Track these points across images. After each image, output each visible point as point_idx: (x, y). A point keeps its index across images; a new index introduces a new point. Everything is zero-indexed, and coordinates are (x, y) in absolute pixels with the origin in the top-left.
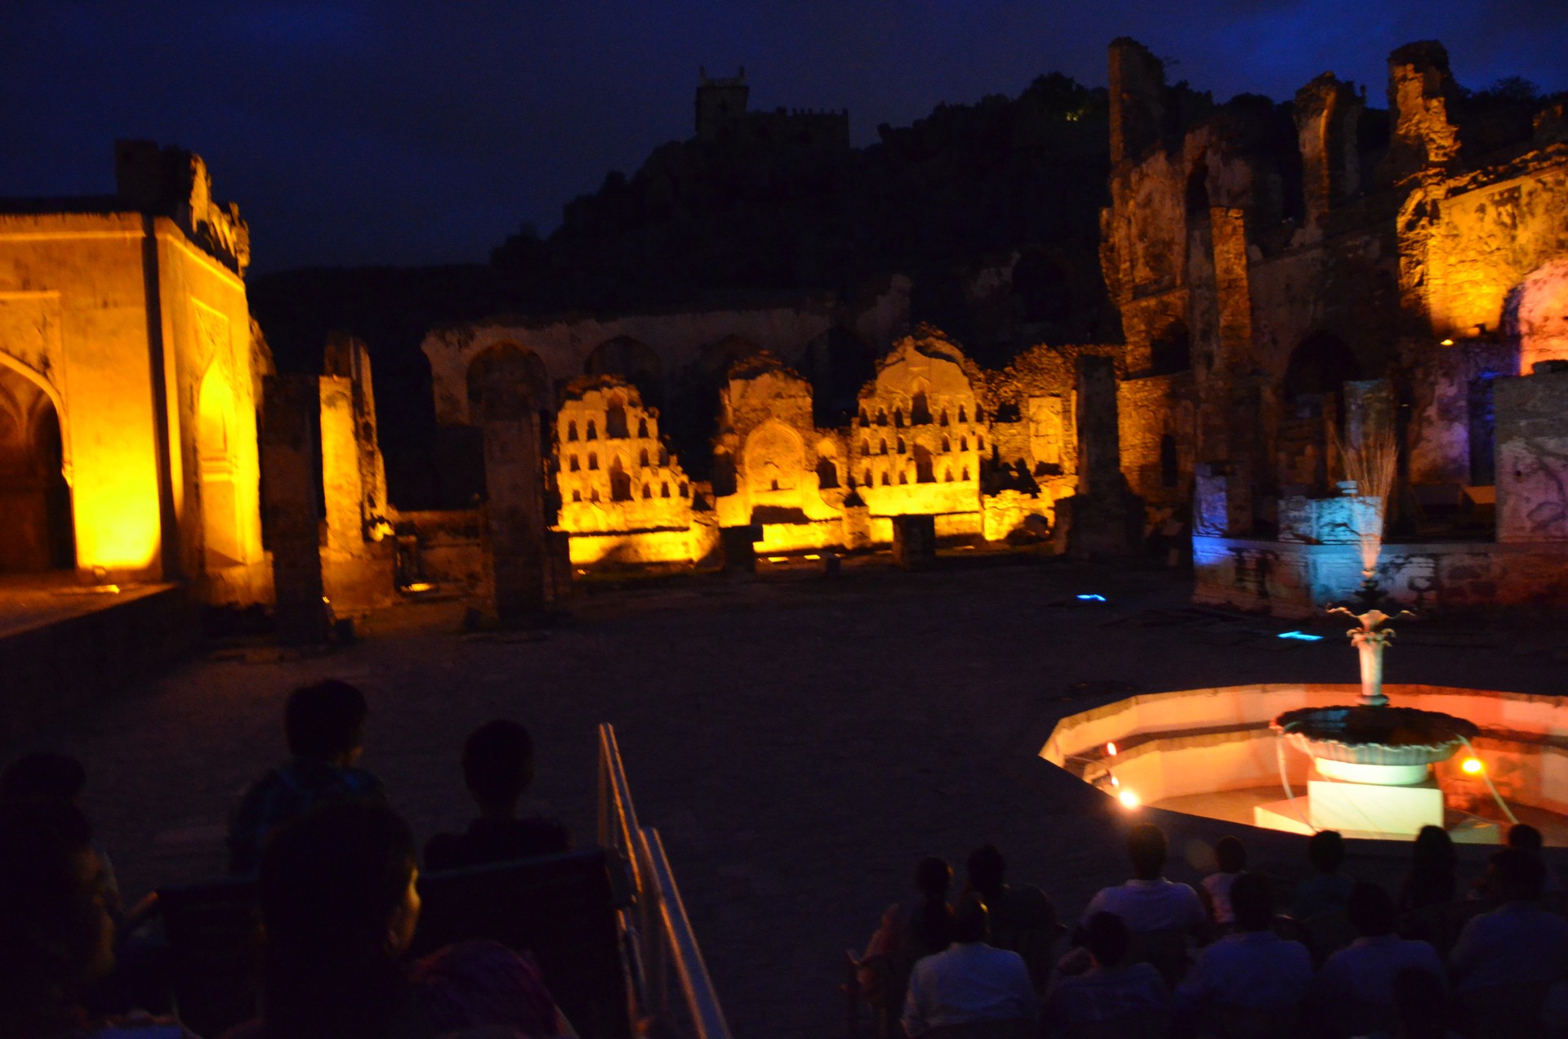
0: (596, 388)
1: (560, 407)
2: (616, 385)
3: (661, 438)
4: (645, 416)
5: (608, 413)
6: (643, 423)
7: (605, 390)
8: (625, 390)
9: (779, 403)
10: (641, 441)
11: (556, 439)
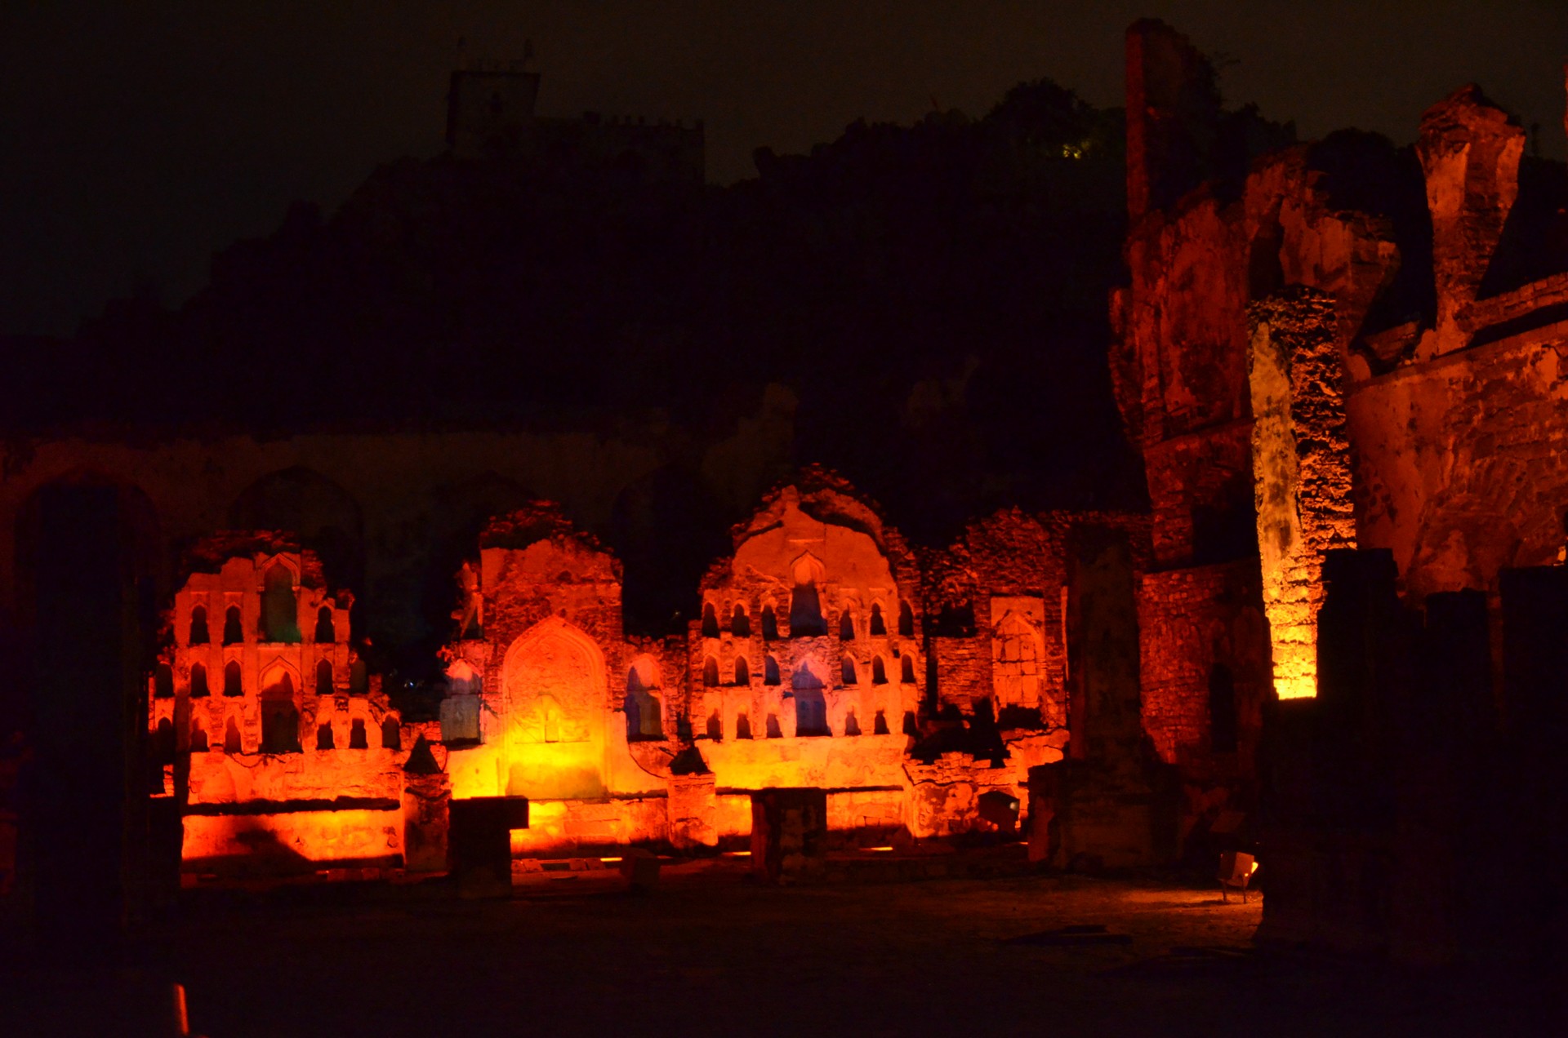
0: (247, 553)
1: (180, 583)
2: (281, 550)
3: (355, 643)
4: (329, 604)
5: (263, 595)
6: (325, 615)
7: (262, 557)
8: (297, 557)
9: (563, 590)
10: (318, 646)
11: (170, 639)
